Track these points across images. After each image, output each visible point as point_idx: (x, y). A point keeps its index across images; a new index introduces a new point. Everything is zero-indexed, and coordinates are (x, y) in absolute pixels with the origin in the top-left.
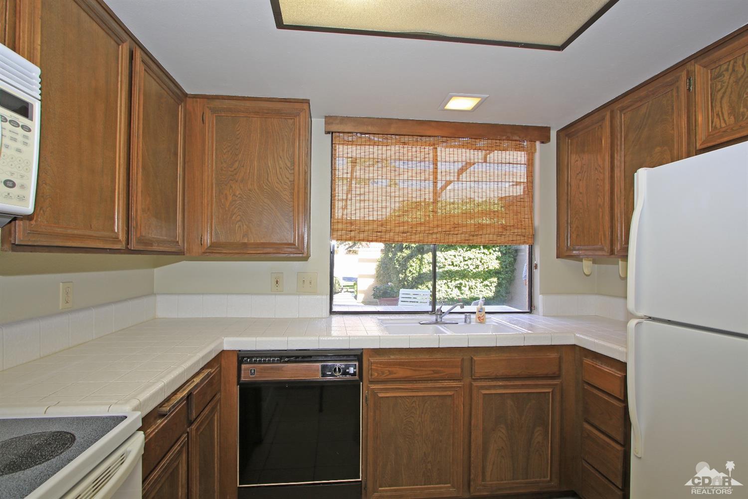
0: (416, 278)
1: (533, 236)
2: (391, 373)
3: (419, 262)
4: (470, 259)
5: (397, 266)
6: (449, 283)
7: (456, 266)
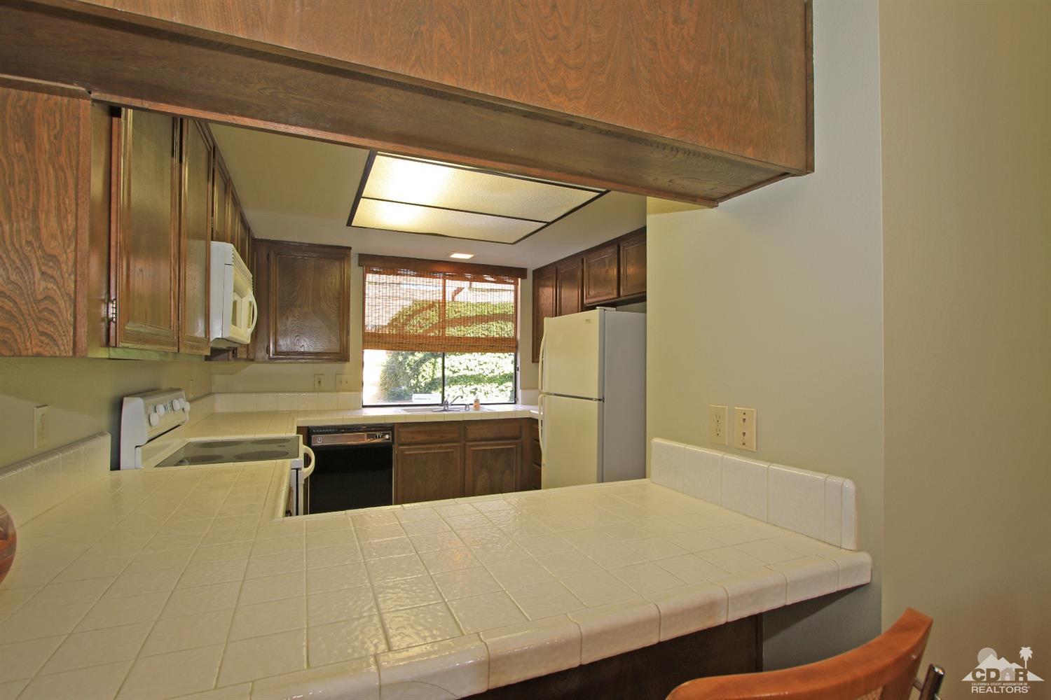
0: (430, 384)
1: (517, 347)
2: (413, 438)
3: (432, 367)
4: (486, 363)
5: (408, 371)
6: (464, 389)
7: (471, 370)
